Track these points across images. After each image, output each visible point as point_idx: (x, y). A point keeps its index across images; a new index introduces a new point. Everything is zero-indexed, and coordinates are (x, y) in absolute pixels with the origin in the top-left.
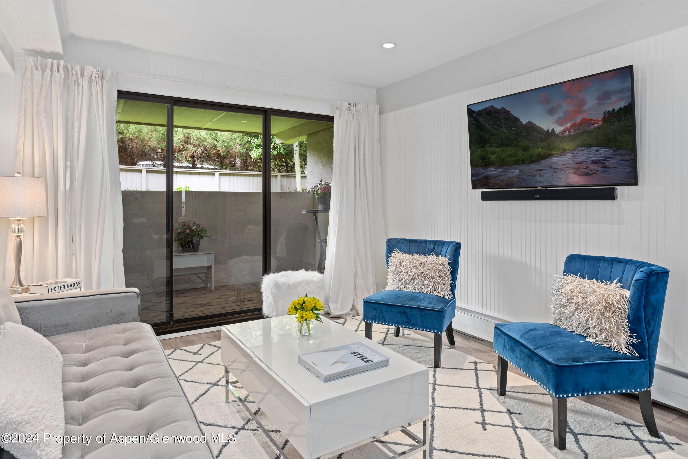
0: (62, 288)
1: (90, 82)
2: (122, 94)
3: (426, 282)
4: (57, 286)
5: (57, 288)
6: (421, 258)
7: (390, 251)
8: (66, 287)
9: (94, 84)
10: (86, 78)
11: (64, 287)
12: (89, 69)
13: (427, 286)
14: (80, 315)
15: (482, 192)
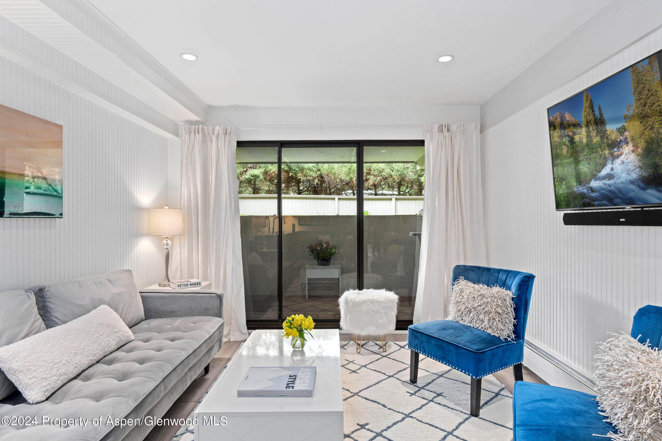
0: (186, 286)
1: (217, 138)
2: (240, 144)
3: (481, 317)
4: (182, 284)
5: (182, 286)
6: (482, 289)
7: (456, 278)
8: (189, 285)
9: (220, 140)
10: (215, 135)
11: (187, 285)
12: (217, 128)
13: (483, 321)
14: (181, 306)
15: (565, 214)
